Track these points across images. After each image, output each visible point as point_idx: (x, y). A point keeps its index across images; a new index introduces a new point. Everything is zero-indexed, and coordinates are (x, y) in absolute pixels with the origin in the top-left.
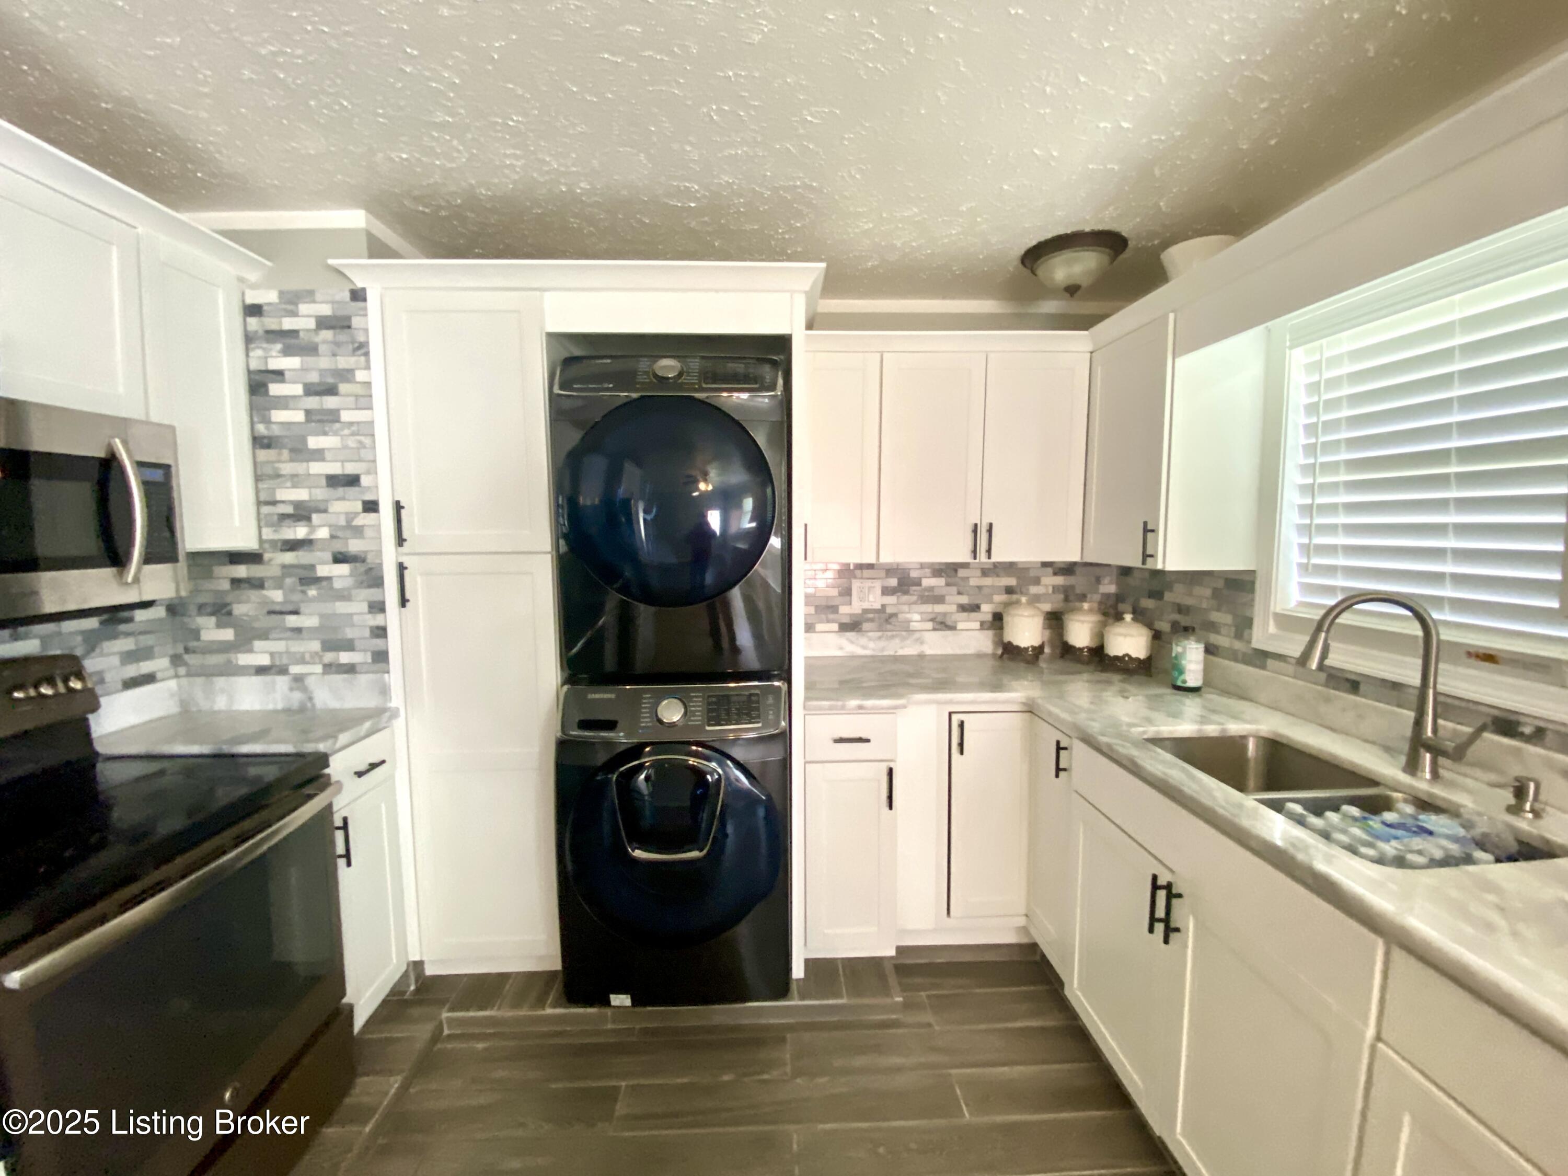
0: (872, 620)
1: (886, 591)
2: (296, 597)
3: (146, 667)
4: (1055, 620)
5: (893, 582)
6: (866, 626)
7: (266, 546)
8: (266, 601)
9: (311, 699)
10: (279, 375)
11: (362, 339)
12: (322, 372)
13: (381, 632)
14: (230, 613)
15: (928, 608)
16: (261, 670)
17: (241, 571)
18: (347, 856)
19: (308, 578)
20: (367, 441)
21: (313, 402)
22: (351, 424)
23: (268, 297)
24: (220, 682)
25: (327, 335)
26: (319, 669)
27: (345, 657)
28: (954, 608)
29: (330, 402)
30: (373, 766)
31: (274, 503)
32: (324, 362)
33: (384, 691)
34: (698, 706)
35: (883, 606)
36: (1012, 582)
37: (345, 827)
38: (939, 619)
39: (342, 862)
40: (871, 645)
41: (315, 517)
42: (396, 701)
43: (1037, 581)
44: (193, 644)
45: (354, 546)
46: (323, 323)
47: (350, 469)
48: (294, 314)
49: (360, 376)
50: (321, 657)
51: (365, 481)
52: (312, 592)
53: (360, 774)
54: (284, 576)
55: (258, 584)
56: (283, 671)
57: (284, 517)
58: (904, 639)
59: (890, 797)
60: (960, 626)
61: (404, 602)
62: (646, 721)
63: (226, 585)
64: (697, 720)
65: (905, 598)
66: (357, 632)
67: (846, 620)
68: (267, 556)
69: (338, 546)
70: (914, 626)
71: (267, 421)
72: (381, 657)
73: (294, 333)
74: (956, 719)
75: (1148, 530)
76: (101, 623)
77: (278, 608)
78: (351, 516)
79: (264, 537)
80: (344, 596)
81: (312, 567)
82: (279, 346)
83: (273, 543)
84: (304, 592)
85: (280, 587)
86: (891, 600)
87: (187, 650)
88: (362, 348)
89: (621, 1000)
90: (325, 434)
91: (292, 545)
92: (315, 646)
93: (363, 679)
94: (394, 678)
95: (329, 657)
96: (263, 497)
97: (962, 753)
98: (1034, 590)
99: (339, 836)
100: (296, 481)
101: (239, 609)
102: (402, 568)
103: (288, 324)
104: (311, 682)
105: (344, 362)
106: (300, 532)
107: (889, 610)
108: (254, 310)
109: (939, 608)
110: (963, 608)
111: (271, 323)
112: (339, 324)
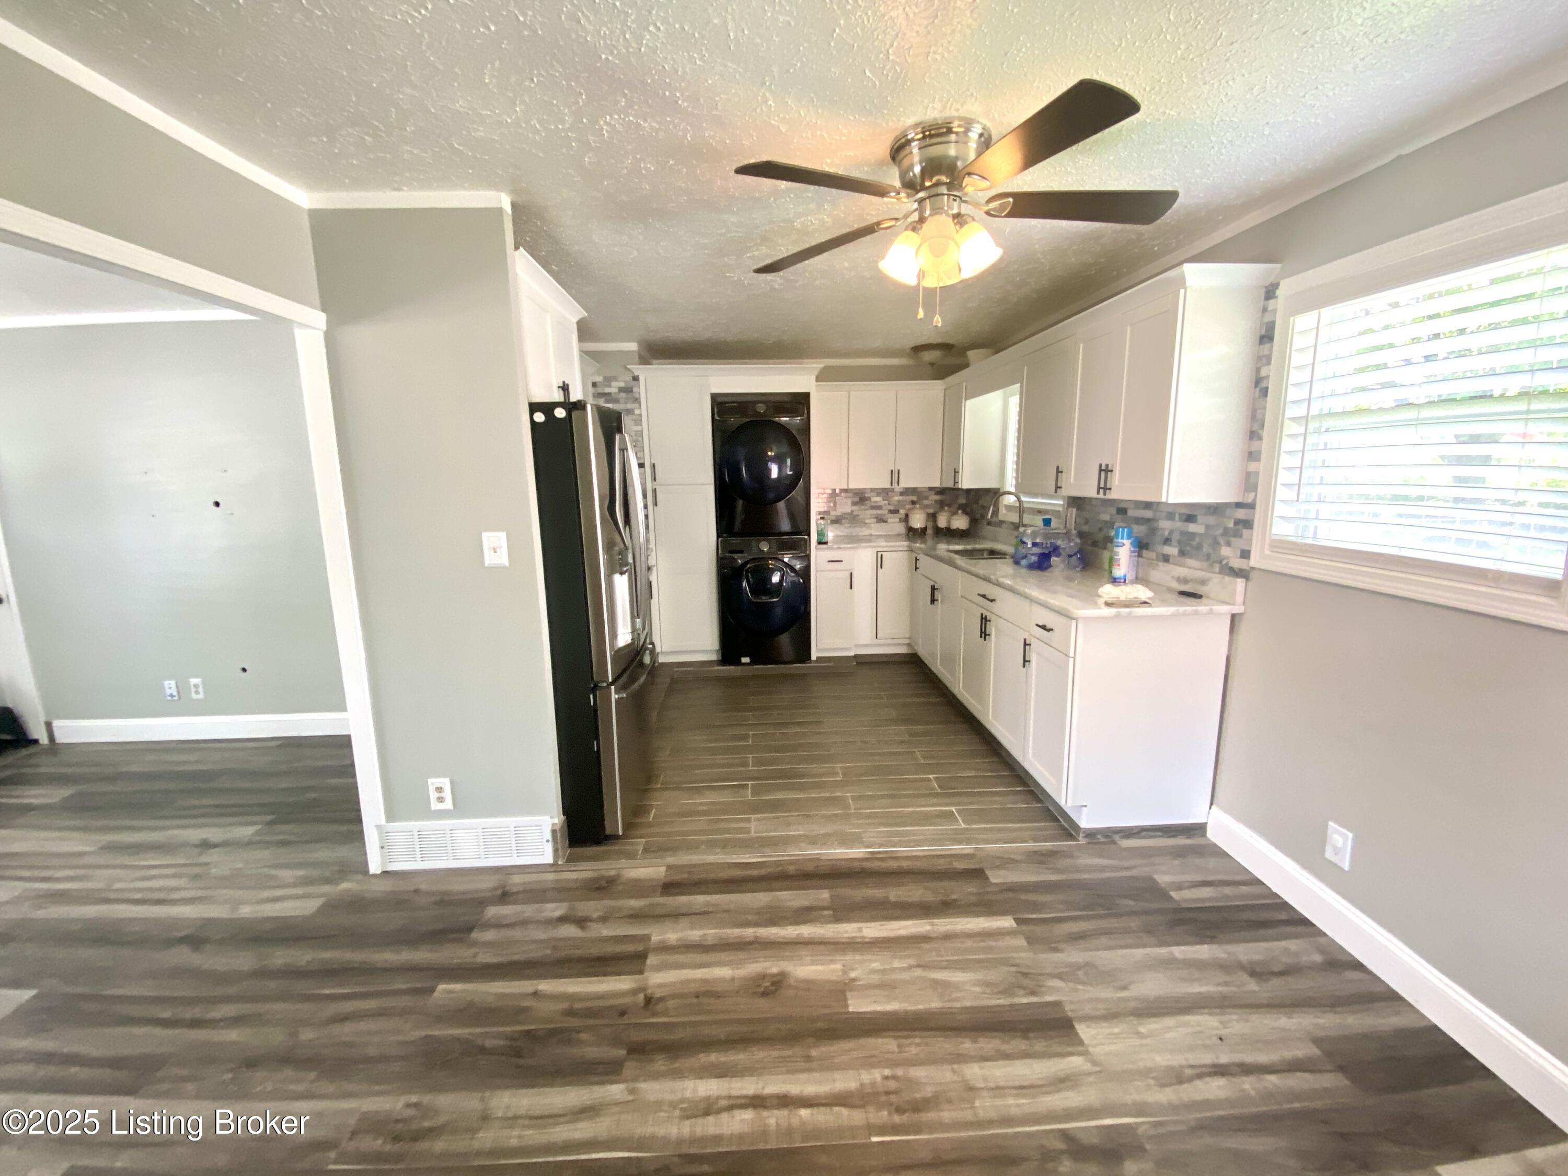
0: (847, 518)
1: (854, 504)
4: (933, 517)
5: (857, 499)
6: (844, 521)
11: (637, 396)
15: (875, 512)
20: (640, 439)
23: (599, 379)
25: (623, 395)
28: (886, 512)
34: (774, 545)
35: (852, 511)
36: (914, 498)
38: (880, 517)
40: (846, 530)
43: (927, 498)
46: (621, 390)
48: (610, 386)
49: (637, 412)
58: (862, 527)
59: (851, 585)
60: (889, 521)
61: (656, 504)
62: (755, 550)
64: (774, 550)
65: (863, 507)
67: (834, 518)
70: (867, 521)
73: (610, 394)
74: (879, 554)
75: (956, 472)
82: (603, 399)
86: (855, 508)
88: (637, 400)
89: (745, 660)
97: (881, 567)
98: (926, 502)
102: (655, 491)
103: (607, 390)
105: (630, 406)
107: (855, 513)
108: (594, 385)
109: (879, 512)
110: (891, 512)
111: (600, 390)
112: (628, 390)
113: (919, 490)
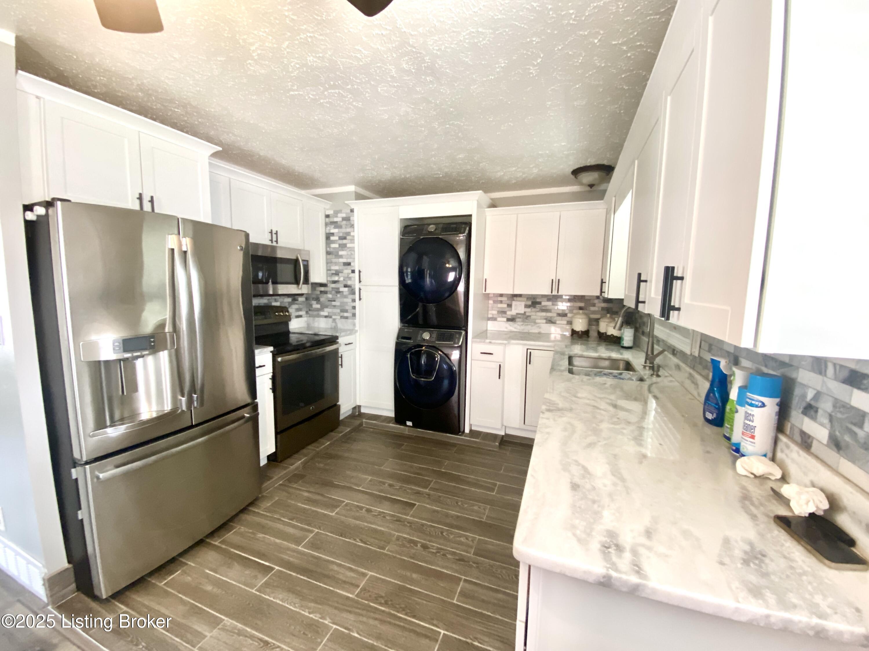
0: (519, 318)
1: (526, 306)
2: (335, 297)
3: (300, 313)
4: (594, 322)
5: (529, 303)
6: (518, 320)
7: (329, 282)
8: (327, 298)
9: (337, 326)
10: (333, 234)
11: (352, 223)
12: (343, 233)
13: (354, 308)
14: (319, 300)
15: (544, 314)
16: (326, 317)
17: (322, 289)
18: (342, 365)
19: (338, 292)
20: (353, 252)
21: (341, 242)
22: (349, 248)
23: (330, 212)
24: (317, 319)
25: (344, 222)
26: (339, 317)
27: (346, 314)
28: (555, 315)
29: (344, 241)
30: (349, 344)
31: (330, 270)
32: (344, 230)
33: (354, 325)
34: (434, 335)
35: (525, 312)
36: (582, 305)
37: (341, 357)
38: (549, 319)
39: (340, 367)
40: (519, 327)
41: (340, 274)
42: (357, 328)
43: (594, 305)
44: (311, 309)
45: (349, 283)
46: (344, 219)
47: (349, 261)
48: (337, 217)
49: (352, 234)
50: (340, 314)
51: (352, 264)
52: (339, 295)
53: (346, 344)
54: (332, 291)
55: (326, 292)
56: (331, 317)
57: (333, 274)
58: (532, 326)
59: (500, 375)
60: (558, 322)
61: (360, 299)
62: (419, 338)
63: (319, 293)
64: (434, 340)
65: (534, 309)
66: (349, 308)
67: (509, 317)
68: (328, 285)
69: (345, 283)
70: (538, 321)
71: (330, 247)
72: (354, 315)
73: (336, 222)
74: (529, 351)
75: (602, 282)
76: (292, 300)
77: (330, 300)
78: (348, 274)
79: (328, 280)
80: (346, 297)
81: (338, 288)
82: (333, 226)
83: (330, 281)
84: (336, 295)
85: (330, 294)
86: (528, 310)
87: (310, 310)
88: (352, 226)
89: (409, 423)
90: (343, 250)
91: (335, 282)
92: (338, 311)
93: (350, 321)
94: (357, 321)
95: (342, 314)
96: (328, 269)
97: (530, 363)
98: (592, 309)
99: (340, 359)
100: (336, 264)
101: (322, 299)
102: (360, 289)
103: (336, 220)
104: (337, 321)
105: (348, 230)
106: (336, 278)
107: (527, 314)
108: (327, 216)
109: (549, 314)
110: (559, 315)
111: (332, 220)
112: (347, 219)
113: (586, 298)
